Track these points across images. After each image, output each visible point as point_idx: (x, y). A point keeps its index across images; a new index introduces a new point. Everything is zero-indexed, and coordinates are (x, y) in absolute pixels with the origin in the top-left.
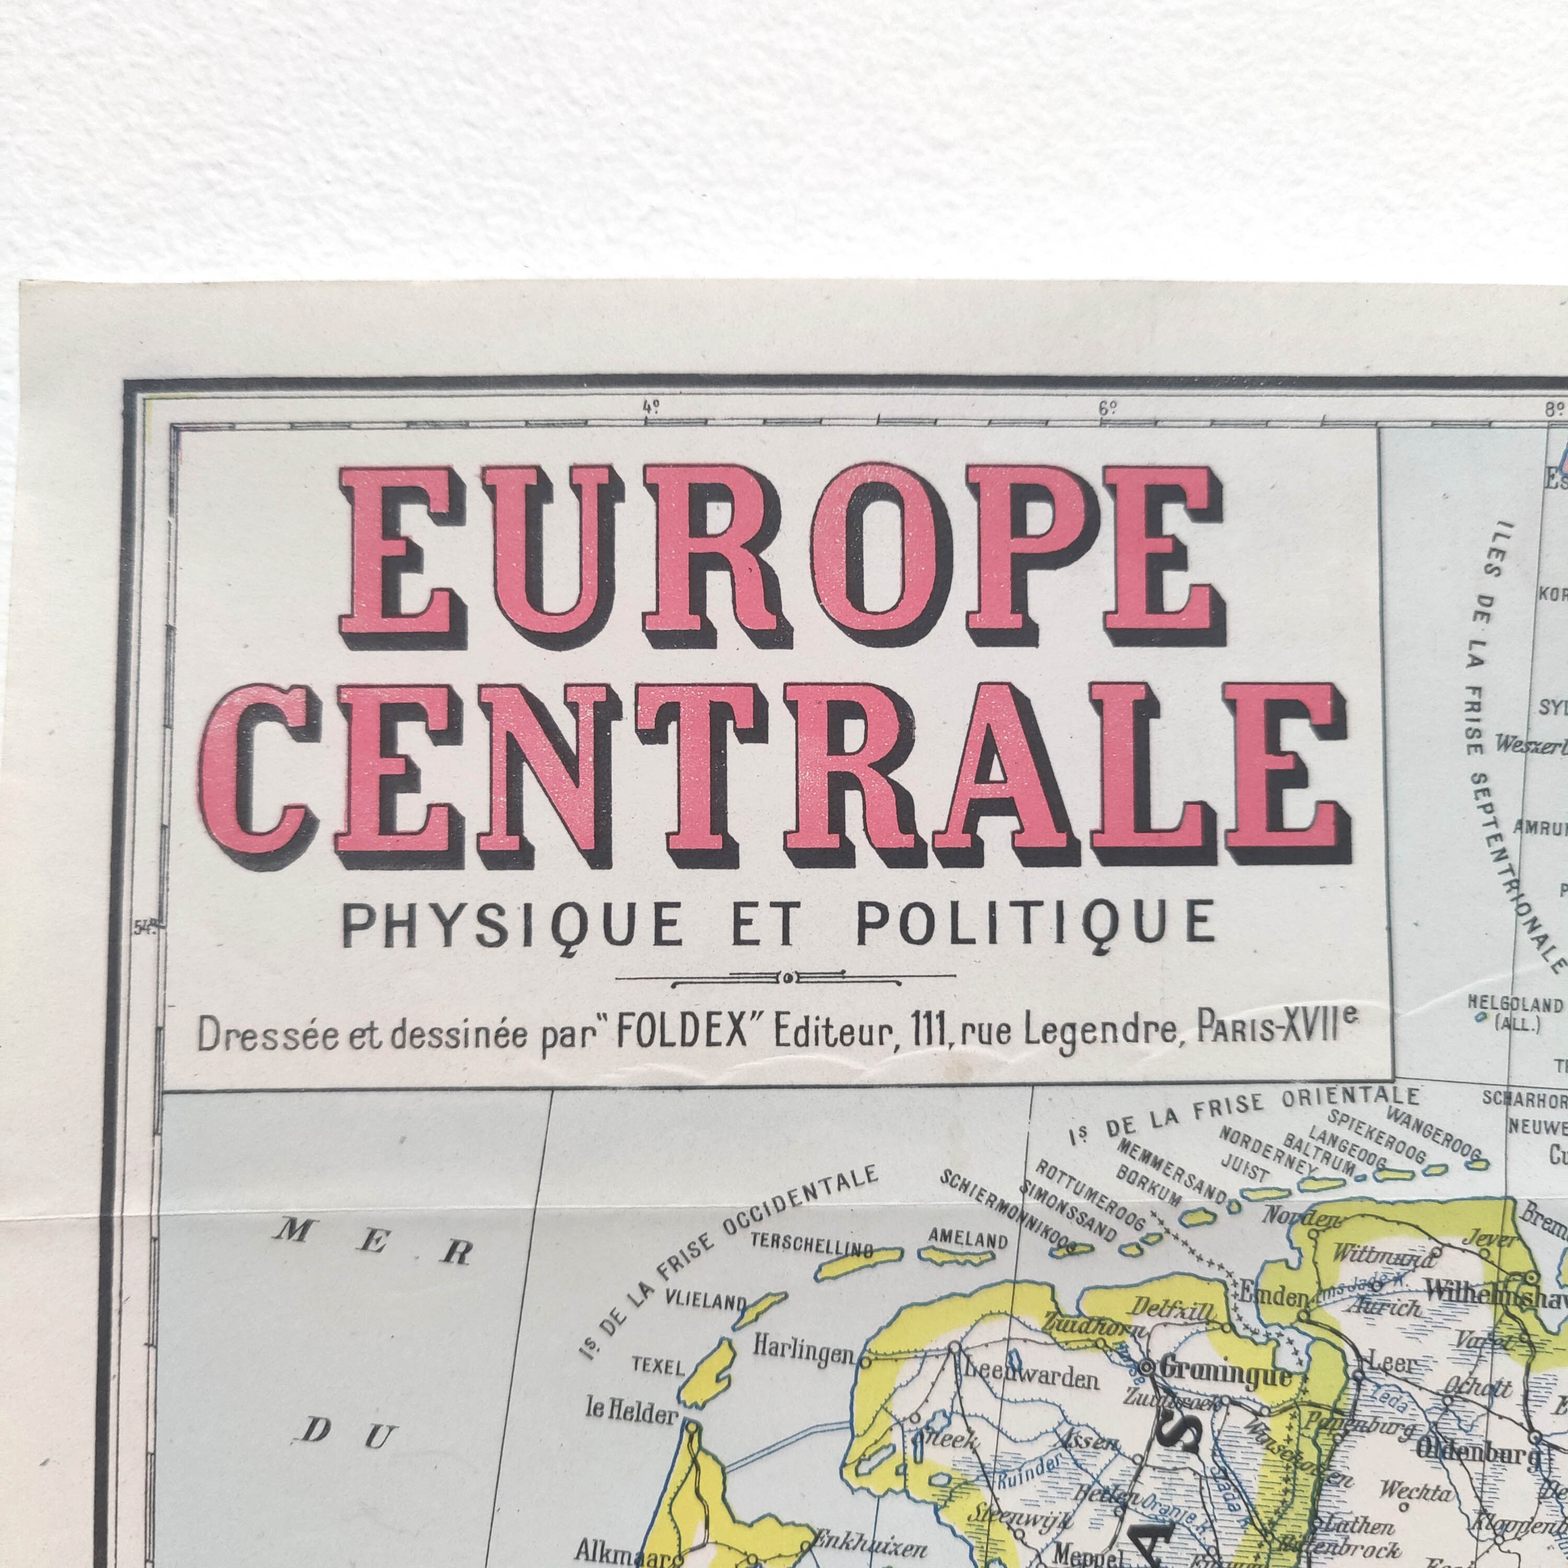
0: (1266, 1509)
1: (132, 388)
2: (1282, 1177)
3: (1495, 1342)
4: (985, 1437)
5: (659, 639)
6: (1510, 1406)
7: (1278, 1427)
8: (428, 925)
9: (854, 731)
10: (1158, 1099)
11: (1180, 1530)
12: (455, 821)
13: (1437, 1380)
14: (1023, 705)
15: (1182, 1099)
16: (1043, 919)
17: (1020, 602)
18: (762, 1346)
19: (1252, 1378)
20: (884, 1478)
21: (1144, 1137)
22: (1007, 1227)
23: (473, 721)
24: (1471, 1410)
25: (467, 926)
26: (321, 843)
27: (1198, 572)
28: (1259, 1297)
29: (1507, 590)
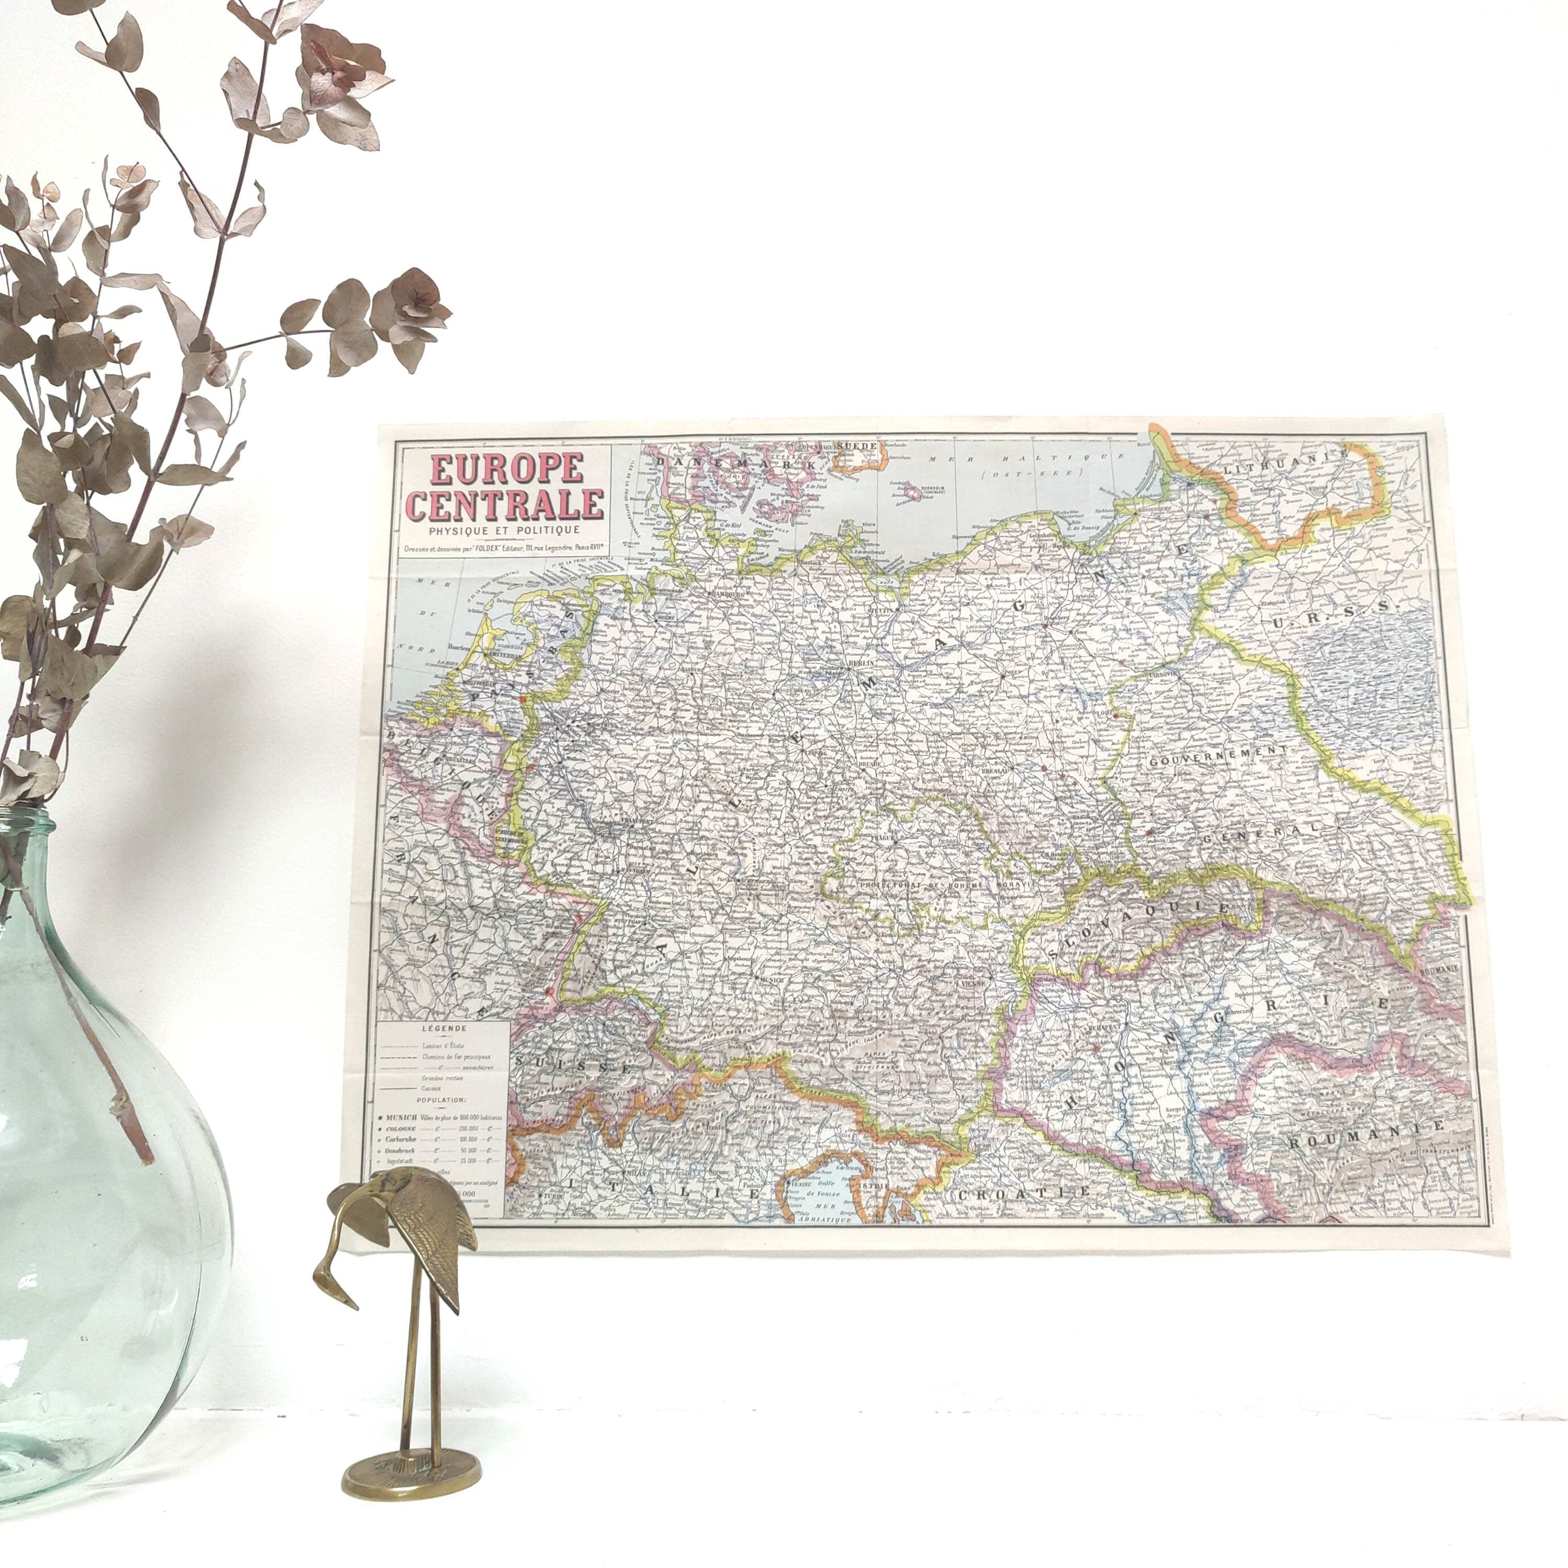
0: (584, 627)
1: (396, 442)
2: (588, 572)
3: (625, 600)
4: (536, 617)
5: (485, 483)
6: (627, 611)
7: (586, 614)
8: (444, 532)
9: (518, 498)
10: (568, 560)
12: (449, 514)
13: (614, 606)
14: (547, 494)
15: (572, 560)
16: (549, 530)
17: (547, 476)
18: (499, 601)
19: (582, 606)
20: (518, 622)
21: (565, 566)
22: (540, 580)
23: (453, 497)
24: (620, 611)
25: (451, 532)
26: (427, 518)
27: (579, 470)
28: (584, 592)
29: (634, 473)
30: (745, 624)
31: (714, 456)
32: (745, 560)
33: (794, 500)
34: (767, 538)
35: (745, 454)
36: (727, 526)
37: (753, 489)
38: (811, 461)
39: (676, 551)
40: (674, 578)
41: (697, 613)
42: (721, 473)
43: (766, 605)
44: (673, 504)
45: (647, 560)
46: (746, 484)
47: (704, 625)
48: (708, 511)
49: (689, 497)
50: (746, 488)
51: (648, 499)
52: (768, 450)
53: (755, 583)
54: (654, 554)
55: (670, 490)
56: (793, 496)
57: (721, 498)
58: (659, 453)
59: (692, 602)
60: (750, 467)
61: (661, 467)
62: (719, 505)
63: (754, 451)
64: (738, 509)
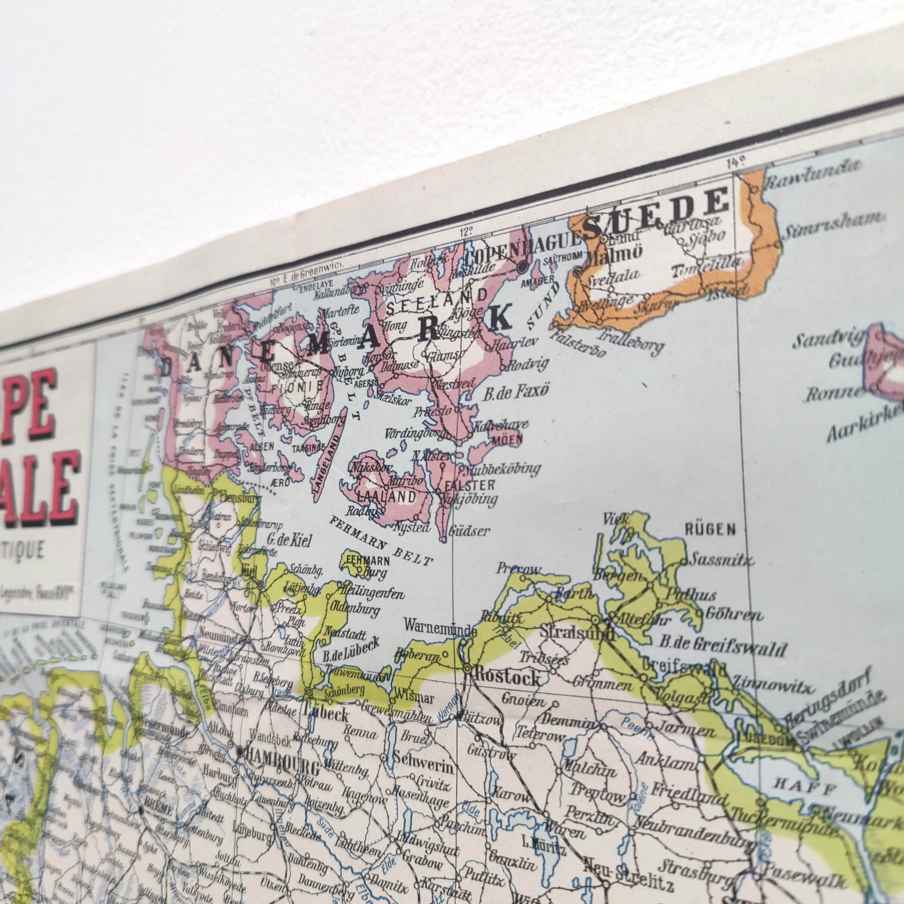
0: (36, 796)
2: (47, 656)
3: (95, 738)
6: (97, 768)
7: (41, 763)
10: (24, 622)
11: (17, 800)
13: (80, 750)
14: (9, 468)
15: (30, 623)
16: (8, 549)
17: (10, 428)
19: (36, 740)
21: (19, 637)
24: (87, 767)
27: (51, 408)
28: (39, 706)
29: (125, 403)
30: (323, 868)
31: (261, 333)
32: (319, 656)
33: (447, 446)
34: (373, 584)
35: (324, 313)
36: (283, 540)
37: (341, 420)
38: (500, 300)
39: (184, 615)
40: (174, 693)
41: (215, 807)
42: (273, 379)
43: (378, 811)
44: (184, 481)
45: (134, 636)
46: (326, 405)
47: (227, 849)
48: (245, 498)
49: (210, 459)
50: (323, 421)
51: (143, 470)
52: (380, 289)
53: (349, 732)
54: (144, 618)
55: (179, 442)
56: (444, 435)
57: (270, 458)
58: (167, 346)
59: (207, 772)
60: (336, 352)
61: (166, 382)
62: (267, 477)
63: (346, 300)
64: (306, 486)
